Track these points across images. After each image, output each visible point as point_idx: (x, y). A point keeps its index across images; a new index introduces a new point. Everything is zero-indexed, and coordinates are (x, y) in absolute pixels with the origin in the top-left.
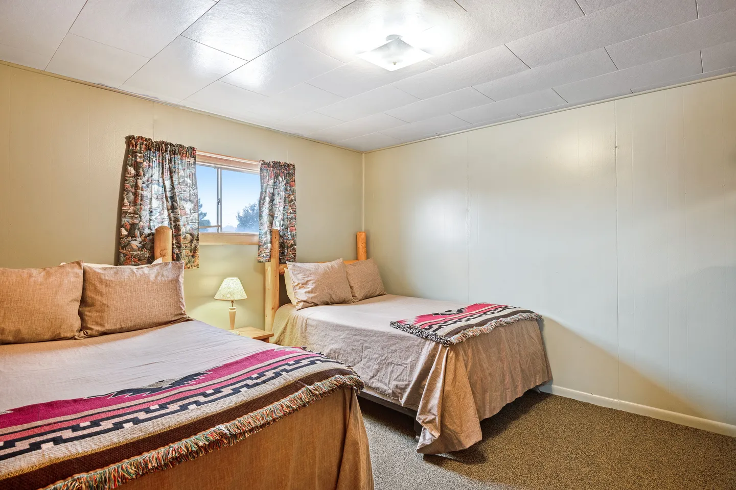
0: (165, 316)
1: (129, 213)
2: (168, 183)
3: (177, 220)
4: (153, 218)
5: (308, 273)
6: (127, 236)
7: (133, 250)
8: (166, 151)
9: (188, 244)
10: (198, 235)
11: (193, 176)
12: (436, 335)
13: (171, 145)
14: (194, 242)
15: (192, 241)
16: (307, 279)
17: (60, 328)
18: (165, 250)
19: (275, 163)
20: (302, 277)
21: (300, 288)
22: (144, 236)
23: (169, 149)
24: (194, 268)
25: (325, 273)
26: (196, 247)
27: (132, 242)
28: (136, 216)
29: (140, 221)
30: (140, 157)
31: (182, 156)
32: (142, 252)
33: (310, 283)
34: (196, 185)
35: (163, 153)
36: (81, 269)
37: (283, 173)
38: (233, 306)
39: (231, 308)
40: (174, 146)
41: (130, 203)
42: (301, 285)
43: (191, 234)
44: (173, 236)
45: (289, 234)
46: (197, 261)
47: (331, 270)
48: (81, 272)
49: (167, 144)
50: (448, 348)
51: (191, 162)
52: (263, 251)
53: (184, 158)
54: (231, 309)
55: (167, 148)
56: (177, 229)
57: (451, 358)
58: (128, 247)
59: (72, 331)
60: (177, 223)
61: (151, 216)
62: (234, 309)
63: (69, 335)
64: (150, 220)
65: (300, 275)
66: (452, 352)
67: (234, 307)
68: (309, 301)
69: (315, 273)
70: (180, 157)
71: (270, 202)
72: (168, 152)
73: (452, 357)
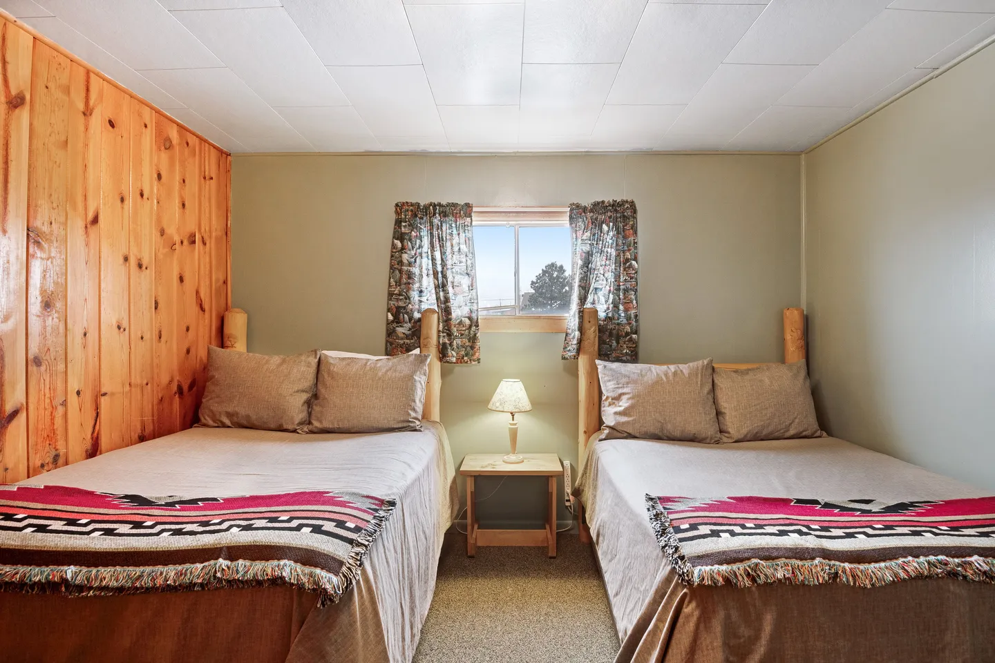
0: (386, 421)
1: (396, 294)
2: (438, 255)
3: (447, 300)
4: (424, 299)
5: (624, 380)
6: (393, 322)
7: (398, 338)
8: (435, 214)
9: (465, 330)
10: (477, 319)
11: (469, 241)
12: (677, 548)
13: (440, 205)
14: (473, 328)
15: (470, 327)
16: (620, 391)
17: (282, 418)
18: (427, 338)
19: (596, 204)
20: (613, 386)
21: (610, 405)
22: (413, 321)
23: (437, 211)
24: (473, 363)
25: (658, 382)
26: (475, 335)
27: (397, 328)
28: (401, 297)
29: (409, 303)
30: (405, 226)
31: (456, 217)
32: (412, 341)
33: (625, 398)
34: (473, 254)
35: (430, 218)
36: (316, 357)
37: (610, 217)
38: (513, 420)
39: (512, 422)
40: (443, 206)
41: (396, 282)
42: (610, 400)
43: (470, 318)
44: (439, 322)
45: (623, 315)
46: (477, 354)
47: (671, 378)
48: (314, 361)
49: (435, 206)
50: (685, 590)
51: (466, 223)
52: (570, 343)
53: (458, 220)
54: (511, 424)
55: (435, 210)
56: (447, 311)
57: (689, 616)
58: (394, 334)
59: (293, 423)
60: (447, 304)
61: (420, 296)
62: (515, 424)
63: (290, 427)
64: (421, 301)
65: (612, 383)
66: (693, 605)
67: (514, 422)
68: (619, 428)
69: (635, 382)
70: (453, 219)
71: (582, 268)
72: (437, 215)
73: (691, 615)
